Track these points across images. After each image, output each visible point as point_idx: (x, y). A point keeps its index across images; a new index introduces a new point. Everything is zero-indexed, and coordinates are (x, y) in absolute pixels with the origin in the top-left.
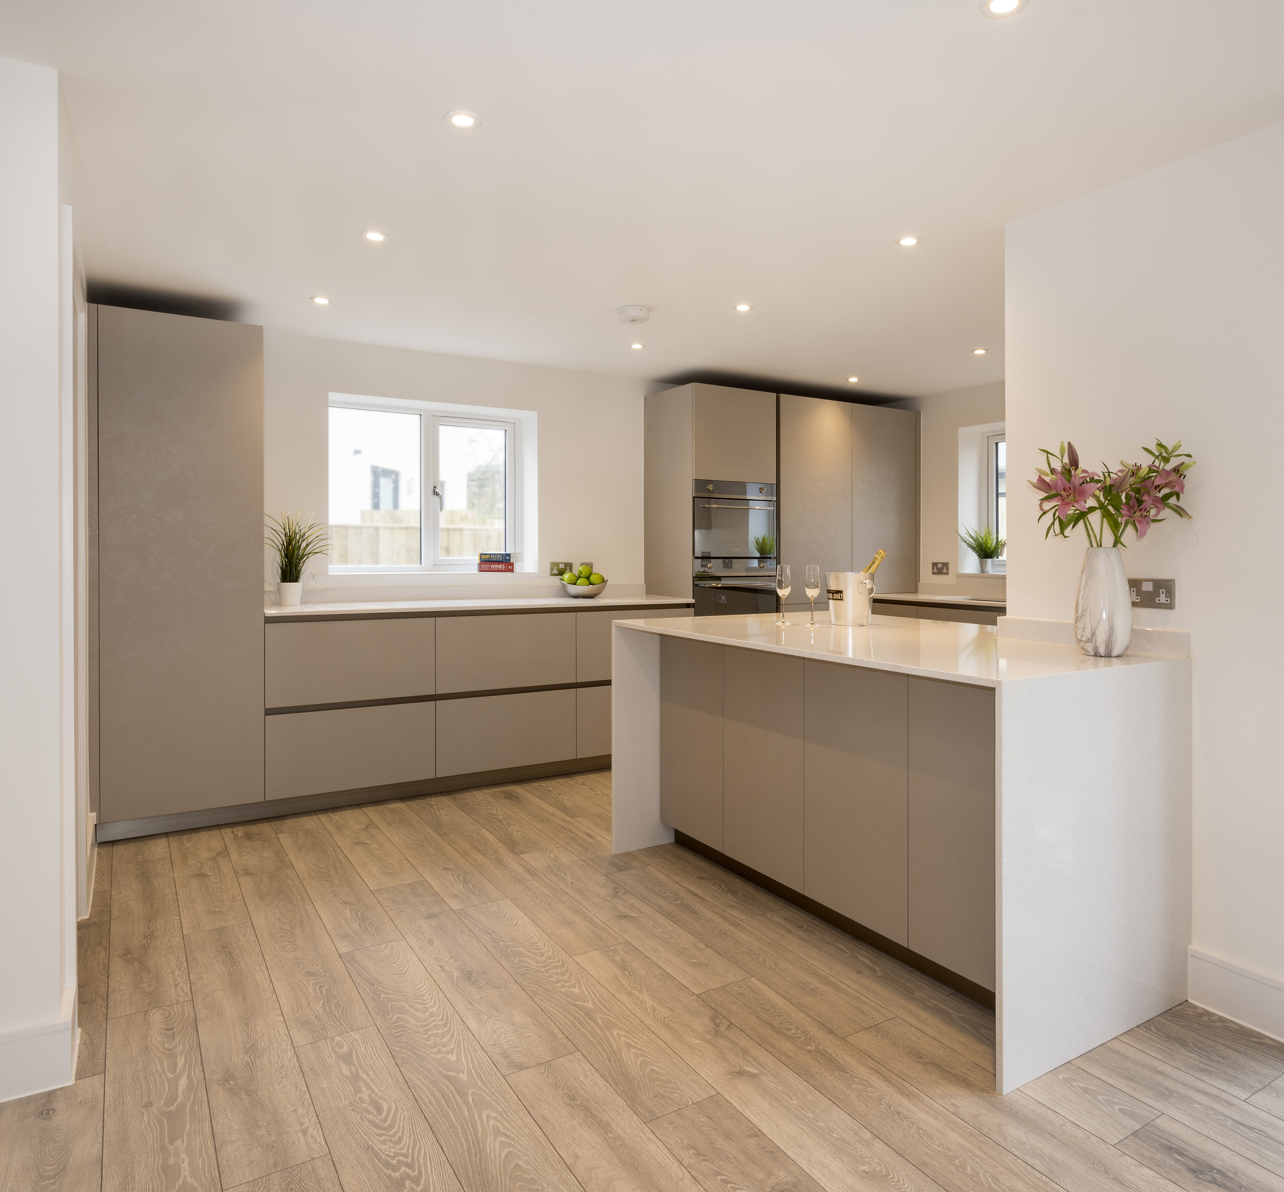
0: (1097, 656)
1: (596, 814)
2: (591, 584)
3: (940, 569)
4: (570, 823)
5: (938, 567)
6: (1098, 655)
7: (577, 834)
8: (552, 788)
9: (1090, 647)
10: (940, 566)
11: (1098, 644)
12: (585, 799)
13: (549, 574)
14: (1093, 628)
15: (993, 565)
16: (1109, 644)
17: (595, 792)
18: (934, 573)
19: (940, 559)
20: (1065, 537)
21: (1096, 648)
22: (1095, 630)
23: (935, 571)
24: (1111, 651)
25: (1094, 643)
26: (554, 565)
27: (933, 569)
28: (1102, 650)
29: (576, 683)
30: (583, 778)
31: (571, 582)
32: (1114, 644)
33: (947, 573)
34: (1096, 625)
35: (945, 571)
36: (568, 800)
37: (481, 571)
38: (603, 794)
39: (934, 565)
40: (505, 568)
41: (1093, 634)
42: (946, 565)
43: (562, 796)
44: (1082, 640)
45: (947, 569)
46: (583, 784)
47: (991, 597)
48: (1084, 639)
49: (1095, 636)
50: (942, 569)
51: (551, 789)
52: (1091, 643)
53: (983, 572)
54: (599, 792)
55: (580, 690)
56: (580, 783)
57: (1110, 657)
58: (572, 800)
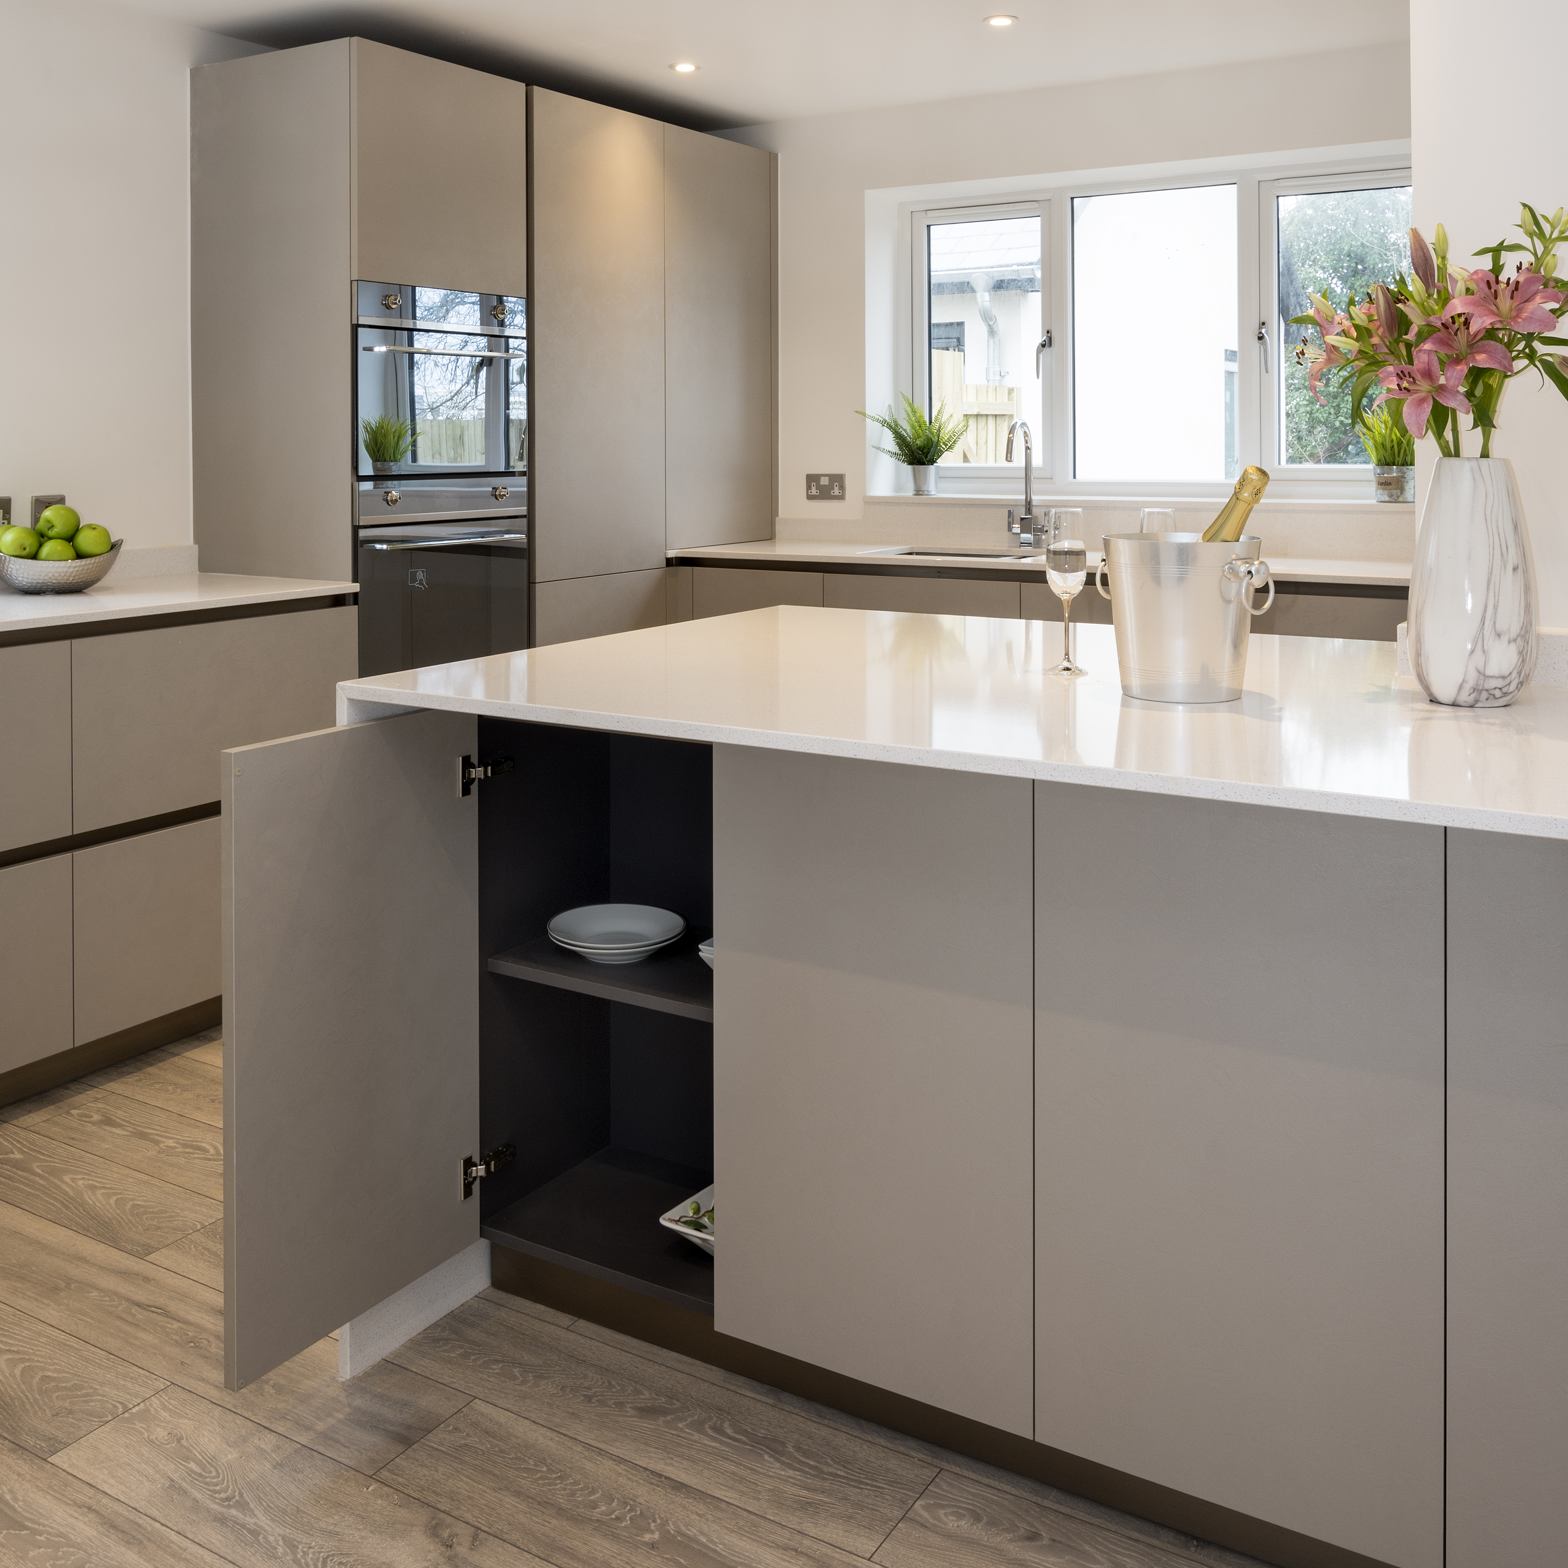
1: (204, 1227)
3: (826, 487)
4: (147, 1279)
5: (821, 483)
7: (191, 1318)
8: (22, 1152)
10: (824, 481)
12: (142, 1176)
15: (939, 478)
17: (157, 1143)
18: (810, 497)
19: (825, 467)
23: (814, 491)
27: (809, 487)
29: (73, 837)
30: (96, 1100)
31: (24, 553)
33: (841, 497)
35: (836, 491)
36: (93, 1188)
38: (185, 1146)
39: (812, 479)
42: (838, 479)
43: (67, 1178)
45: (842, 487)
46: (108, 1121)
50: (830, 487)
51: (18, 1156)
53: (918, 492)
54: (171, 1143)
55: (82, 855)
56: (96, 1117)
58: (106, 1186)
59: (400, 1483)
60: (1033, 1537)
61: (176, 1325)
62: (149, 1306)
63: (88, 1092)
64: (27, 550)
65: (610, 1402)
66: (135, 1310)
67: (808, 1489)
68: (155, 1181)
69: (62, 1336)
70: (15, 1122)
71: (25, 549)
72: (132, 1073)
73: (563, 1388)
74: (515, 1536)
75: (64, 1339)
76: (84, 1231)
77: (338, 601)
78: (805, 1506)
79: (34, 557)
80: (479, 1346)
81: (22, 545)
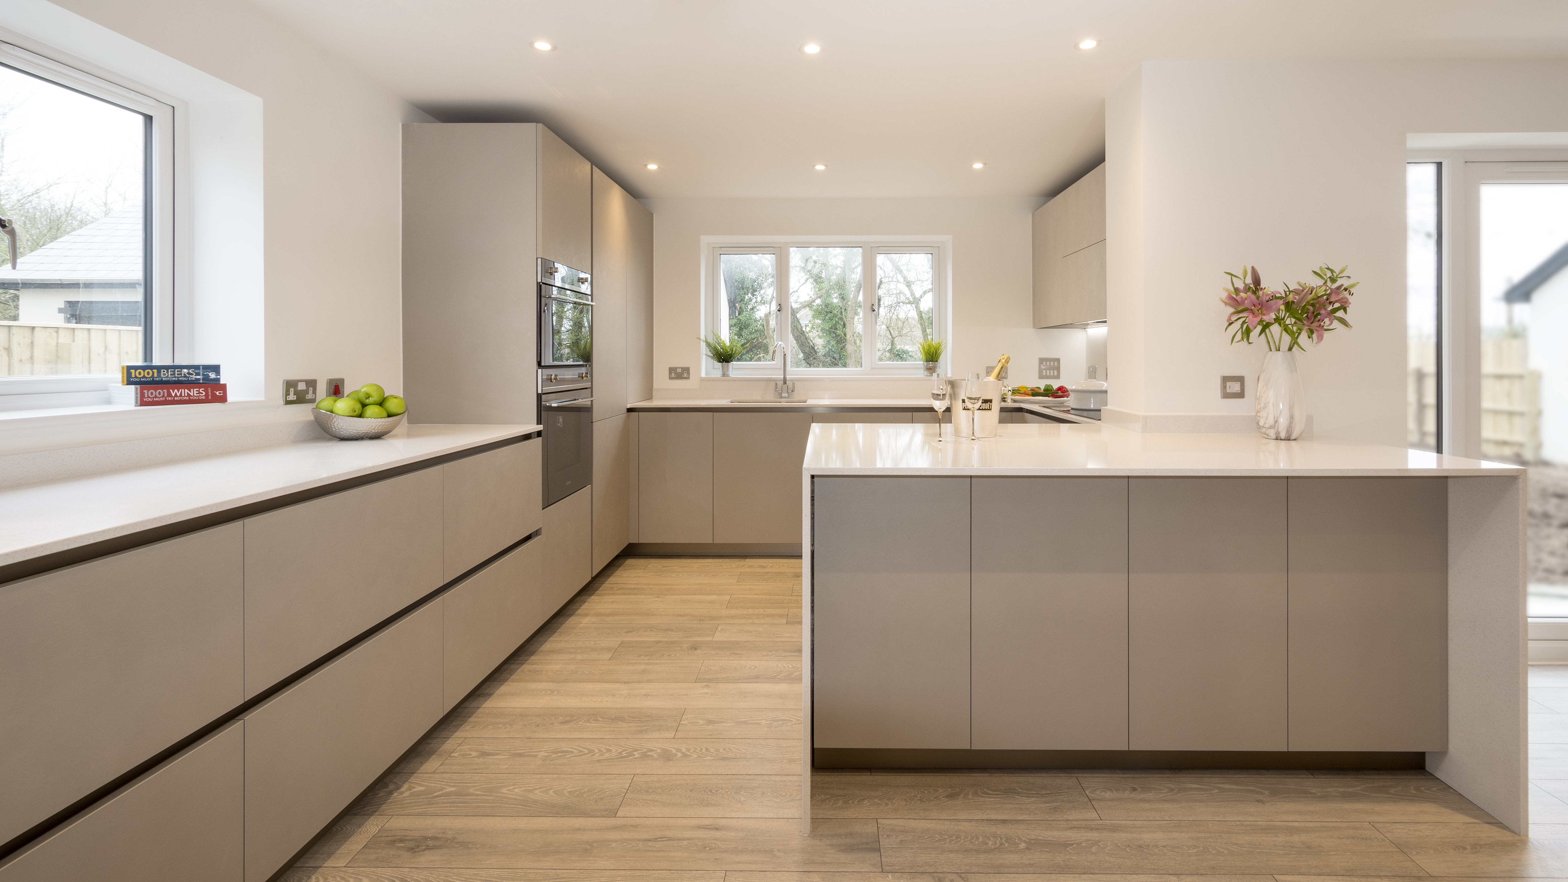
0: (1277, 439)
2: (389, 416)
3: (679, 374)
5: (678, 371)
6: (1279, 439)
7: (688, 836)
8: (452, 786)
9: (1272, 433)
11: (1280, 430)
12: (550, 776)
13: (282, 402)
14: (1276, 417)
16: (1289, 430)
17: (535, 756)
18: (670, 378)
19: (679, 364)
20: (1250, 343)
21: (1278, 433)
22: (1277, 419)
23: (673, 375)
24: (1290, 435)
25: (1276, 429)
26: (290, 385)
27: (670, 373)
28: (1283, 435)
31: (355, 414)
32: (1294, 430)
33: (688, 378)
34: (1279, 415)
35: (685, 375)
36: (529, 791)
37: (143, 404)
39: (672, 370)
40: (207, 395)
41: (1276, 422)
42: (687, 370)
43: (504, 791)
44: (1265, 426)
45: (688, 373)
46: (485, 754)
47: (759, 398)
48: (1267, 426)
49: (1277, 424)
50: (682, 373)
51: (452, 789)
52: (1273, 429)
53: (724, 375)
54: (543, 754)
56: (474, 753)
57: (1289, 440)
58: (536, 787)
59: (899, 869)
60: (1134, 790)
61: (685, 843)
62: (656, 839)
63: (447, 742)
64: (357, 412)
65: (932, 798)
66: (650, 844)
67: (1047, 803)
68: (562, 776)
69: (629, 873)
70: (419, 771)
71: (355, 411)
72: (461, 725)
73: (906, 800)
74: (975, 869)
75: (630, 874)
76: (557, 815)
77: (527, 437)
78: (1055, 809)
79: (360, 416)
80: (845, 796)
81: (354, 409)
